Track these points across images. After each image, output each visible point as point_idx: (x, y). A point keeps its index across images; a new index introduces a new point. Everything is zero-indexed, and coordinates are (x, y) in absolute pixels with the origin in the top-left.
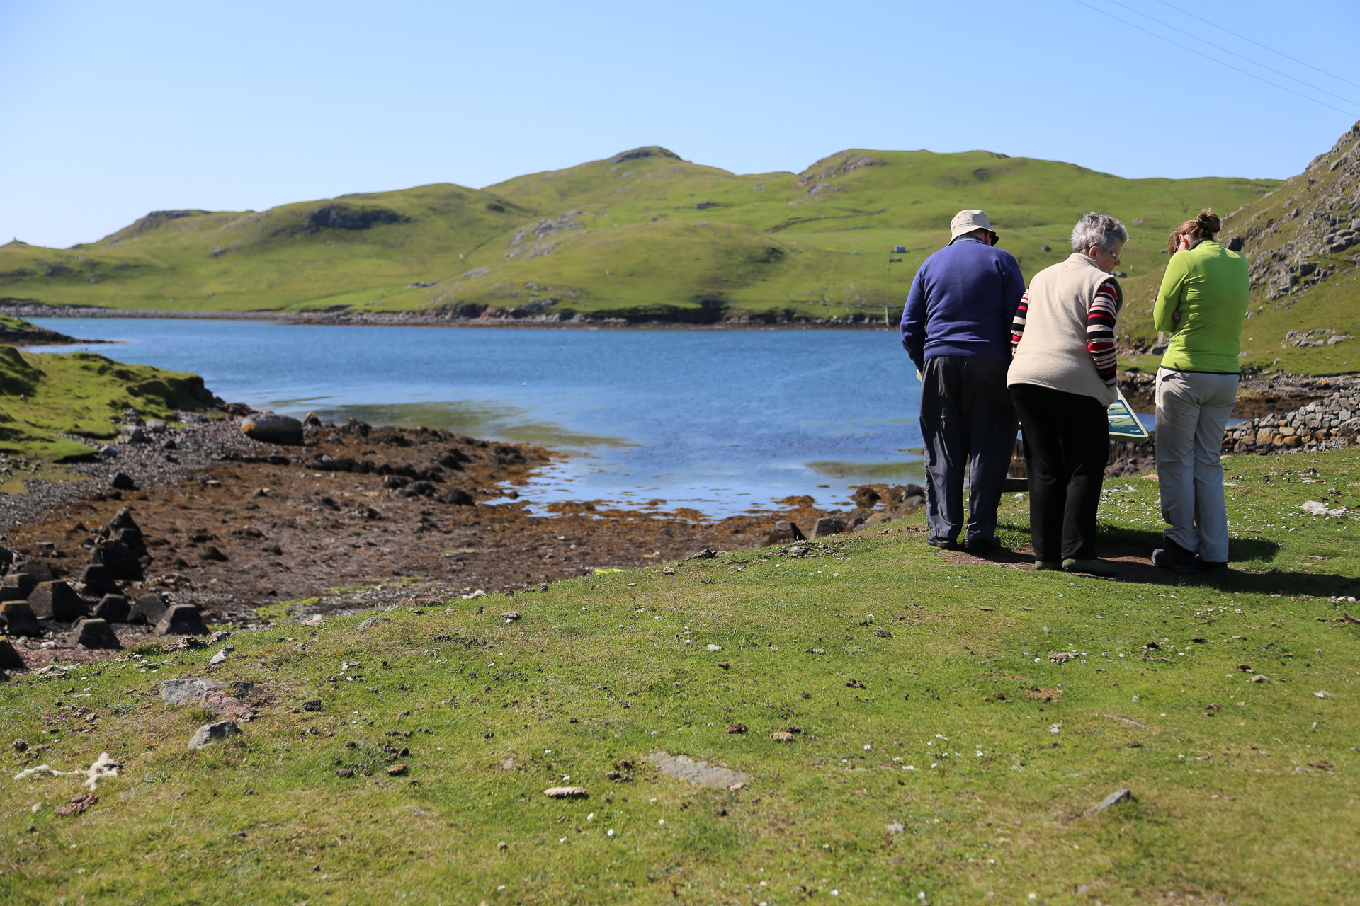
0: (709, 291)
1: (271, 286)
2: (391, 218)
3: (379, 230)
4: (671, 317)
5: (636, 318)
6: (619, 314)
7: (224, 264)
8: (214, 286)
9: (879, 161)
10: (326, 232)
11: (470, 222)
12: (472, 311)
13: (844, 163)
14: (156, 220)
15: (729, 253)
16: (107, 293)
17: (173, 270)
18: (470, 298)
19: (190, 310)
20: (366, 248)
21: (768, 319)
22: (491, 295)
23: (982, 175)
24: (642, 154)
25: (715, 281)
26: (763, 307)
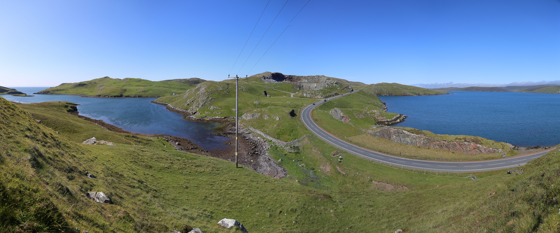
0: (121, 94)
1: (76, 91)
2: (86, 84)
3: (85, 86)
4: (118, 96)
5: (115, 96)
6: (113, 96)
7: (71, 89)
8: (71, 92)
9: (130, 79)
10: (80, 86)
11: (93, 85)
12: (100, 96)
13: (127, 79)
14: (63, 84)
15: (122, 90)
16: (62, 92)
17: (67, 90)
18: (99, 95)
19: (69, 94)
20: (84, 87)
21: (127, 96)
22: (101, 94)
23: (140, 81)
24: (106, 77)
25: (121, 93)
26: (126, 95)
